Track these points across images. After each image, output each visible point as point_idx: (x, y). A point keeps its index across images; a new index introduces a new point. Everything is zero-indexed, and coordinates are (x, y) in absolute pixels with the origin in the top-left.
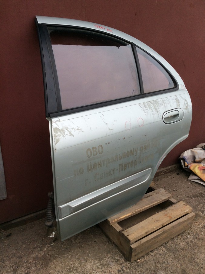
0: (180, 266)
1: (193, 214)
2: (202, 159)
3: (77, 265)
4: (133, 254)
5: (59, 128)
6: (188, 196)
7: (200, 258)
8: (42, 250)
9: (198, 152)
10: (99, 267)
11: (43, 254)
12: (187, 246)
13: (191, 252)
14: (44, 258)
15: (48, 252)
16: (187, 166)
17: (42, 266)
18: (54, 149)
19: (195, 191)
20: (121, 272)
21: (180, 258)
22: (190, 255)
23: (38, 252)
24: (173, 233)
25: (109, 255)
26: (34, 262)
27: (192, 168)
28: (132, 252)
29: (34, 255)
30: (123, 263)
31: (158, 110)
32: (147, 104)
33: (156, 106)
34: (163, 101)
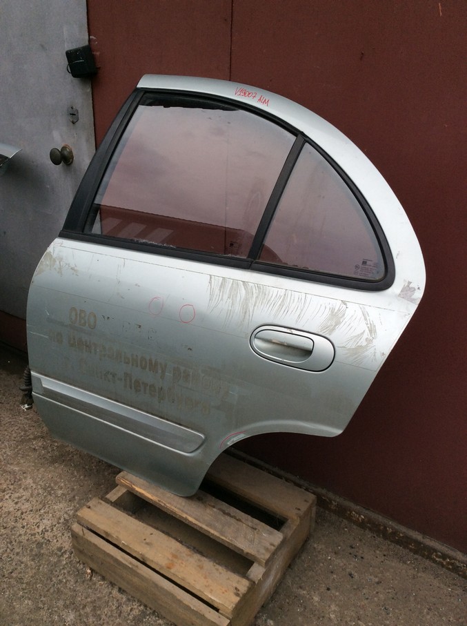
31: (251, 311)
32: (230, 285)
33: (254, 299)
34: (284, 298)
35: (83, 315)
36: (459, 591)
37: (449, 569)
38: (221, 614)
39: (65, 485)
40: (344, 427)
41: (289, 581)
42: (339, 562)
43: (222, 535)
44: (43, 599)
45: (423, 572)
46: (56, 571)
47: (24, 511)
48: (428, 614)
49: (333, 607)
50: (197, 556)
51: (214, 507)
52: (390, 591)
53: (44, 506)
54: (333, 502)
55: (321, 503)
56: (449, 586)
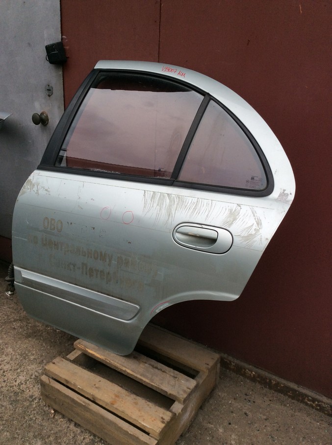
31: (173, 213)
32: (158, 197)
33: (175, 206)
34: (196, 205)
35: (53, 222)
36: (326, 425)
37: (317, 409)
38: (151, 437)
39: (36, 353)
40: (240, 294)
41: (201, 418)
42: (237, 405)
43: (152, 382)
44: (17, 431)
45: (299, 412)
46: (28, 412)
47: (6, 370)
48: (303, 441)
49: (233, 436)
50: (133, 396)
51: (146, 363)
52: (275, 425)
53: (20, 367)
54: (233, 364)
55: (224, 364)
56: (318, 422)
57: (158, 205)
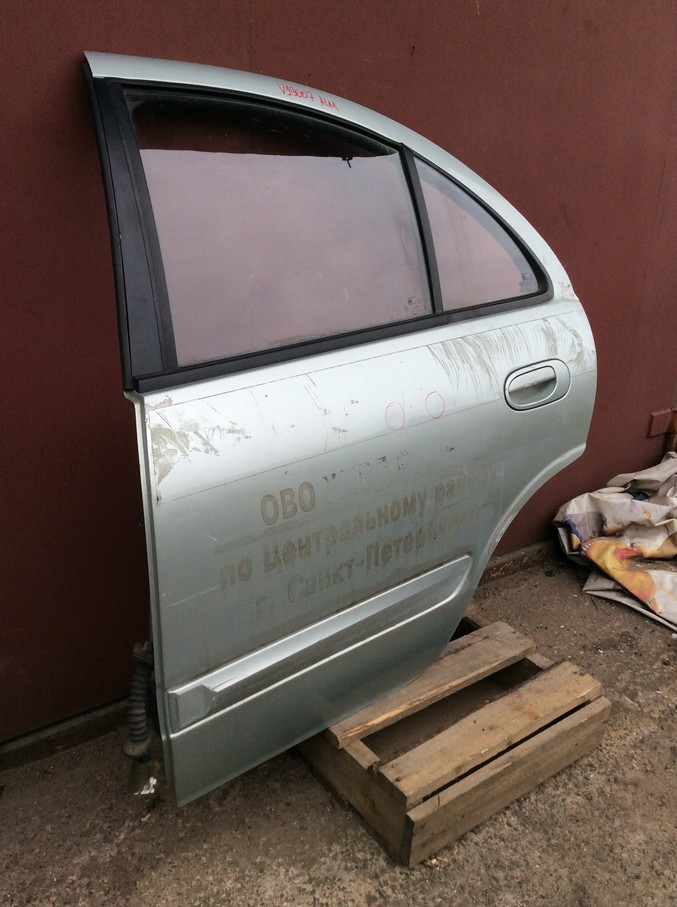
0: (567, 873)
1: (605, 702)
2: (625, 524)
3: (229, 884)
4: (416, 841)
5: (168, 427)
6: (585, 643)
7: (629, 846)
8: (111, 841)
9: (611, 501)
10: (304, 890)
11: (113, 854)
12: (588, 807)
13: (600, 828)
14: (118, 867)
15: (131, 847)
16: (579, 548)
17: (111, 893)
18: (154, 499)
19: (606, 628)
20: (377, 903)
21: (567, 847)
22: (600, 836)
23: (99, 847)
24: (542, 766)
25: (336, 848)
26: (86, 880)
27: (593, 555)
28: (412, 834)
29: (84, 858)
30: (383, 871)
31: (490, 365)
32: (454, 348)
33: (484, 352)
34: (505, 337)
35: (288, 497)
57: (463, 362)
